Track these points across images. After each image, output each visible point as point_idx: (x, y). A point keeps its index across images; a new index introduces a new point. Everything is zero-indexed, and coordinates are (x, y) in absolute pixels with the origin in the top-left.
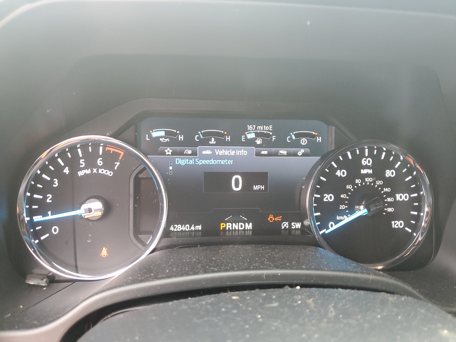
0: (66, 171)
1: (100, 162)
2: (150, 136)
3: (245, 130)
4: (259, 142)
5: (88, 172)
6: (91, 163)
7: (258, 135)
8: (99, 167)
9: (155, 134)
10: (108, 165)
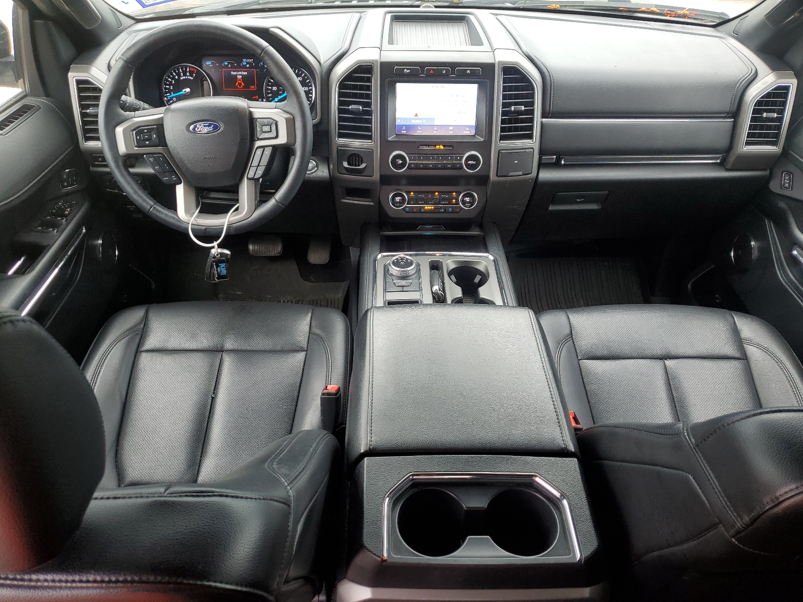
0: (177, 77)
1: (188, 74)
2: (206, 64)
3: (242, 61)
4: (248, 66)
5: (184, 78)
6: (185, 75)
7: (247, 63)
8: (188, 76)
9: (207, 63)
10: (191, 75)
